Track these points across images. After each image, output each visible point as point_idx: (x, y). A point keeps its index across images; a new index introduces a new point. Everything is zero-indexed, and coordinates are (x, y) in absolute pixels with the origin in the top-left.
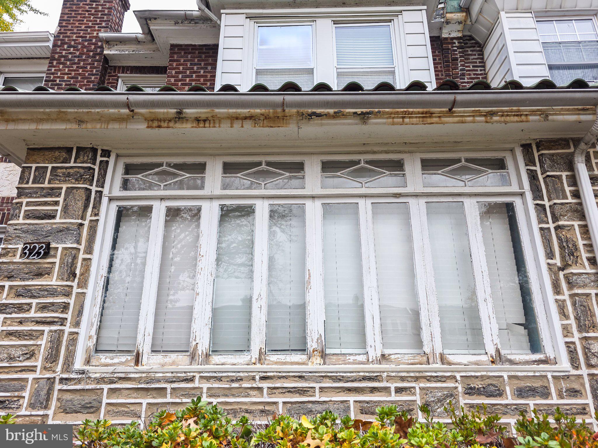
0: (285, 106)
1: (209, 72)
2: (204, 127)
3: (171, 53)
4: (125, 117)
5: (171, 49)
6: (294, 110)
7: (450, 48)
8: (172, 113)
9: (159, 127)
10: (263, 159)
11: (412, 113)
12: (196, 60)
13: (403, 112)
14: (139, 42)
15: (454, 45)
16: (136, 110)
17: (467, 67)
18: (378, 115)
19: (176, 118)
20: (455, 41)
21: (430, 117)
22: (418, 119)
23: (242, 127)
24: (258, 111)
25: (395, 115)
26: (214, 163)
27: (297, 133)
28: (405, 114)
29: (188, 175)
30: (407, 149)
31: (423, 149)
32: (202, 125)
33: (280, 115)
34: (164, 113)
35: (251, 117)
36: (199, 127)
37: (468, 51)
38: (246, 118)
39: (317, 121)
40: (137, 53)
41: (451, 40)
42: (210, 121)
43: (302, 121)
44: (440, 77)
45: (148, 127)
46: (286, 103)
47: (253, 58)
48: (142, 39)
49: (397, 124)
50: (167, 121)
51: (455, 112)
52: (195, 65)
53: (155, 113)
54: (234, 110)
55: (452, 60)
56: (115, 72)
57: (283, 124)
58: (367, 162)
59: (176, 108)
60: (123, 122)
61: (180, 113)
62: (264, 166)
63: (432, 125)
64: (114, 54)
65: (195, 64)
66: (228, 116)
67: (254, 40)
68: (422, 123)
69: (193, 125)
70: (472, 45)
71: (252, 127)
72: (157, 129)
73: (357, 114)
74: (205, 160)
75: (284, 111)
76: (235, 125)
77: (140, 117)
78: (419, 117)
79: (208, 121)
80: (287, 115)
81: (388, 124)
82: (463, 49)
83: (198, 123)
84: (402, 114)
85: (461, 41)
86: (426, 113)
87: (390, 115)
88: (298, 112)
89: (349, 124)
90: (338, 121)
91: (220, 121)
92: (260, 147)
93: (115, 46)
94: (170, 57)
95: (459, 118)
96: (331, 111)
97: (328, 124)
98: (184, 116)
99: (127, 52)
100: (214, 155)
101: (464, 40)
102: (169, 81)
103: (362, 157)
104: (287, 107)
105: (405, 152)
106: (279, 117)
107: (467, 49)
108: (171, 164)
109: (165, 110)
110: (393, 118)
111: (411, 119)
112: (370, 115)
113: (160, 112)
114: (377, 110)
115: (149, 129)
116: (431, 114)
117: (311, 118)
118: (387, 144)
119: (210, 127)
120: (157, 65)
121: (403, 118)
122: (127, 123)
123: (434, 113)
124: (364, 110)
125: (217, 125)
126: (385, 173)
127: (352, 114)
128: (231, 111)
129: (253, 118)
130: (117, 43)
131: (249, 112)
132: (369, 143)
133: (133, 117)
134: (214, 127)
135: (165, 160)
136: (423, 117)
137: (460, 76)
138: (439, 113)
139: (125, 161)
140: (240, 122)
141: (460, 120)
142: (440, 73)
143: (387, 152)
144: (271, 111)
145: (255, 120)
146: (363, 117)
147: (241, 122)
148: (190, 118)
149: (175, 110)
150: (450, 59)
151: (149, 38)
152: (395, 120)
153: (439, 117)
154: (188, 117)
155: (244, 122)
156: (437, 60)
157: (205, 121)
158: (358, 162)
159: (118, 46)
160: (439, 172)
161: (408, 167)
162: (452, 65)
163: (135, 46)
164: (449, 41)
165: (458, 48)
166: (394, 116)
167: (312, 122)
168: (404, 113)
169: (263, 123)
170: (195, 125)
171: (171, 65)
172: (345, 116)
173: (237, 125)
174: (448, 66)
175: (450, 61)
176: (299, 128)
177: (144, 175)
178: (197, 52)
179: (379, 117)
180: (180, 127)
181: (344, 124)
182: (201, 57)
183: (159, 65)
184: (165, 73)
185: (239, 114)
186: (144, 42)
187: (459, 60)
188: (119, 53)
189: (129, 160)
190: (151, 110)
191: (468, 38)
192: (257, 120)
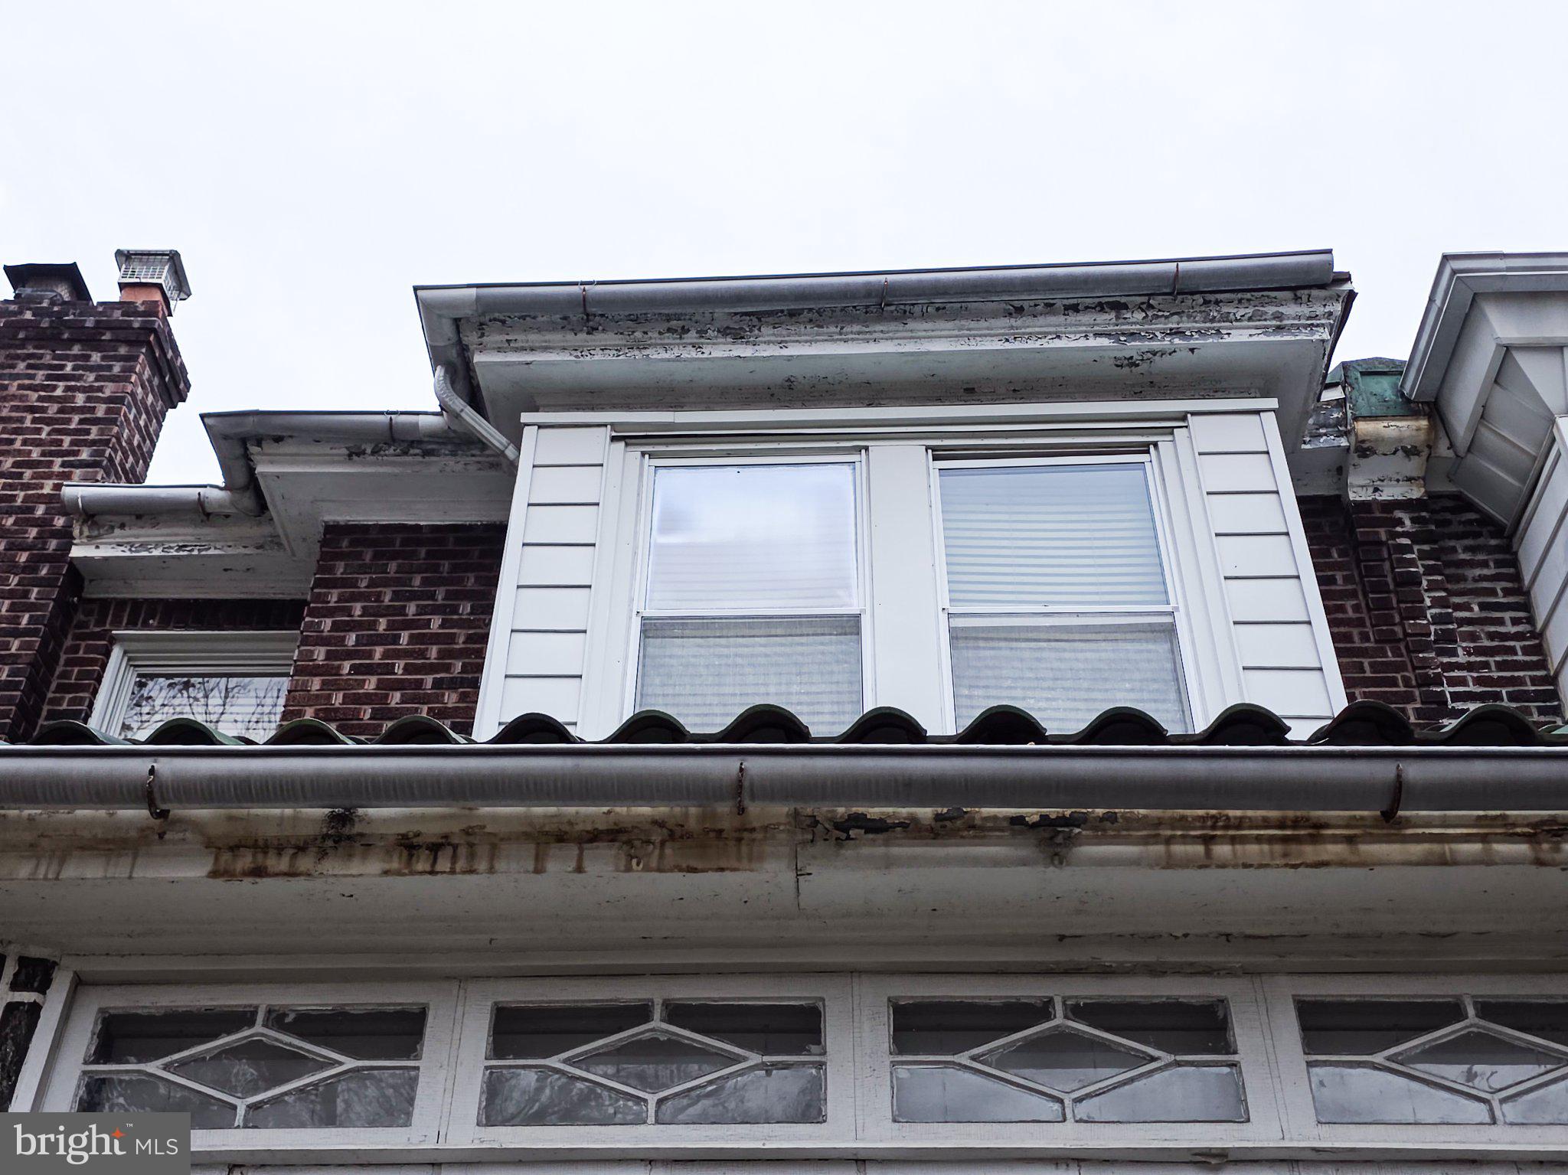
0: (746, 794)
1: (462, 624)
2: (432, 872)
3: (324, 556)
4: (133, 834)
5: (324, 543)
6: (780, 810)
7: (1384, 538)
8: (313, 820)
9: (258, 872)
10: (655, 992)
11: (1240, 823)
12: (417, 581)
13: (1203, 819)
14: (208, 515)
15: (1399, 529)
16: (178, 811)
17: (1458, 607)
18: (1106, 829)
19: (325, 837)
20: (1398, 514)
21: (1315, 839)
22: (1266, 847)
23: (579, 869)
24: (645, 810)
25: (1173, 828)
26: (460, 1009)
27: (793, 890)
28: (1214, 827)
29: (350, 1063)
30: (1237, 960)
31: (1303, 959)
32: (421, 865)
33: (725, 824)
34: (281, 820)
35: (614, 834)
36: (412, 873)
37: (1454, 550)
38: (594, 837)
39: (873, 849)
40: (196, 552)
41: (1383, 512)
42: (455, 847)
43: (811, 850)
44: (1358, 644)
45: (214, 874)
46: (752, 785)
47: (633, 576)
48: (221, 506)
49: (1186, 863)
50: (291, 851)
51: (1408, 823)
52: (410, 599)
53: (246, 819)
54: (552, 810)
55: (1397, 584)
56: (101, 622)
57: (739, 859)
58: (1077, 1011)
59: (326, 803)
60: (120, 856)
61: (342, 819)
62: (657, 1025)
63: (1323, 870)
64: (106, 559)
65: (413, 596)
66: (528, 829)
67: (638, 513)
68: (1283, 861)
69: (387, 866)
70: (1468, 528)
71: (617, 870)
72: (248, 881)
73: (1026, 824)
74: (422, 1000)
75: (741, 810)
76: (552, 866)
77: (188, 835)
78: (1271, 840)
79: (449, 851)
80: (756, 824)
81: (1151, 866)
82: (1435, 542)
83: (411, 856)
84: (1203, 828)
85: (1424, 514)
86: (1296, 823)
87: (1152, 829)
88: (796, 814)
89: (996, 862)
90: (952, 851)
91: (494, 847)
92: (646, 943)
93: (117, 531)
94: (321, 569)
95: (1426, 846)
96: (925, 813)
97: (912, 862)
98: (358, 828)
99: (157, 552)
100: (463, 979)
101: (1433, 512)
102: (307, 656)
103: (1059, 990)
104: (753, 798)
105: (1230, 973)
106: (721, 831)
107: (1452, 543)
108: (285, 1015)
109: (288, 811)
110: (1169, 841)
111: (1238, 847)
112: (1077, 830)
113: (267, 818)
114: (1100, 811)
115: (219, 883)
116: (1316, 832)
117: (848, 838)
118: (1153, 938)
119: (453, 872)
120: (266, 597)
121: (1208, 841)
122: (135, 858)
123: (1327, 826)
124: (1053, 812)
125: (482, 866)
126: (1153, 1059)
127: (1005, 824)
128: (539, 810)
129: (624, 837)
130: (126, 519)
131: (609, 812)
132: (1079, 932)
133: (161, 836)
134: (471, 871)
135: (264, 998)
136: (1285, 840)
137: (1435, 642)
138: (1347, 827)
139: (104, 1005)
140: (573, 850)
141: (1431, 853)
142: (1355, 632)
143: (1155, 971)
144: (693, 810)
145: (629, 843)
146: (1047, 835)
147: (575, 852)
148: (382, 837)
149: (327, 811)
150: (1389, 580)
151: (247, 501)
152: (1178, 849)
153: (1350, 840)
154: (372, 835)
155: (586, 852)
156: (1340, 581)
157: (435, 849)
158: (1042, 1011)
159: (127, 531)
160: (1379, 1058)
161: (1244, 1035)
162: (1399, 602)
163: (190, 530)
164: (1378, 515)
165: (1415, 537)
166: (1169, 833)
167: (848, 852)
168: (1209, 823)
169: (661, 857)
170: (395, 865)
171: (318, 598)
172: (979, 831)
173: (560, 864)
174: (1385, 604)
175: (1392, 587)
176: (799, 873)
177: (172, 1063)
178: (423, 551)
179: (1114, 837)
180: (336, 872)
181: (976, 862)
182: (436, 569)
183: (272, 597)
184: (295, 622)
185: (570, 823)
186: (227, 516)
187: (1425, 583)
188: (128, 554)
189: (120, 1001)
190: (235, 812)
191: (1449, 504)
192: (637, 843)
